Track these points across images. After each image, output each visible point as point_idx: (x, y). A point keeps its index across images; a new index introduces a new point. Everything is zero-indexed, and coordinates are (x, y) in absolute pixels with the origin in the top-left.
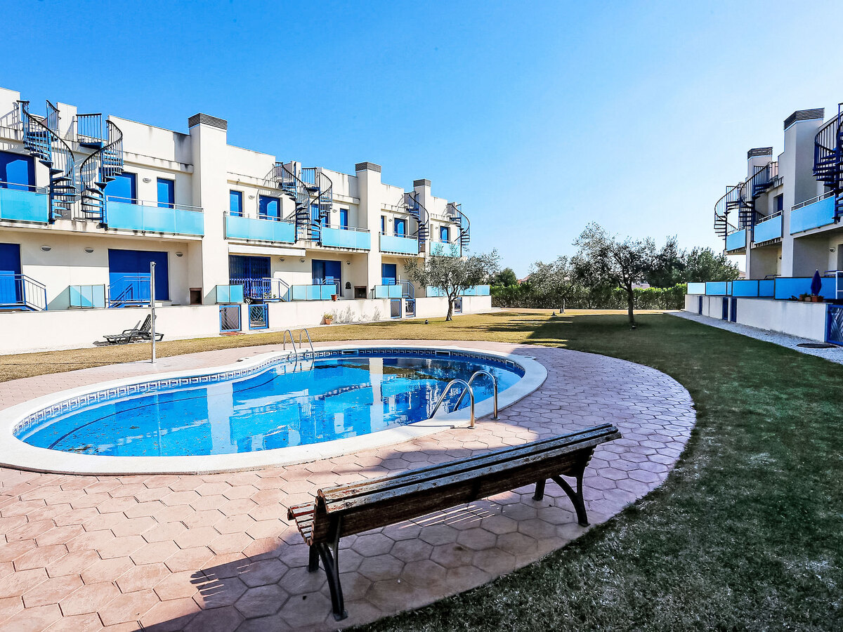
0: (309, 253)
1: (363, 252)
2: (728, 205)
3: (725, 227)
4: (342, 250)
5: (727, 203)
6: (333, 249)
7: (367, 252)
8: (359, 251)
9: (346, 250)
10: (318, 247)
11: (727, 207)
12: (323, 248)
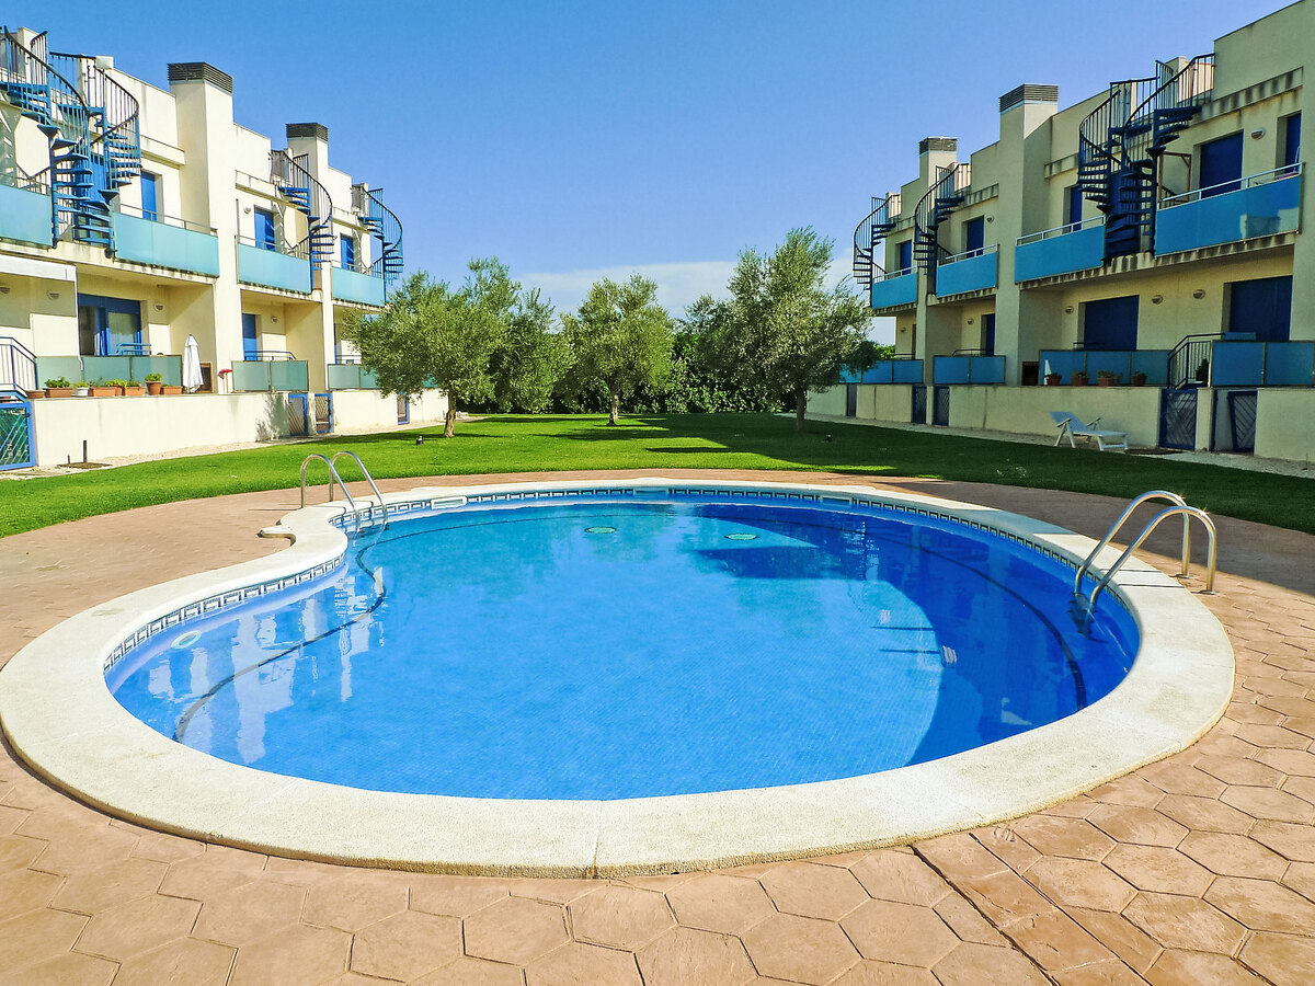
0: (85, 274)
1: (202, 280)
2: (876, 230)
3: (869, 267)
4: (158, 272)
5: (873, 227)
6: (138, 269)
7: (210, 281)
8: (196, 279)
9: (166, 273)
10: (108, 263)
11: (873, 233)
12: (117, 265)
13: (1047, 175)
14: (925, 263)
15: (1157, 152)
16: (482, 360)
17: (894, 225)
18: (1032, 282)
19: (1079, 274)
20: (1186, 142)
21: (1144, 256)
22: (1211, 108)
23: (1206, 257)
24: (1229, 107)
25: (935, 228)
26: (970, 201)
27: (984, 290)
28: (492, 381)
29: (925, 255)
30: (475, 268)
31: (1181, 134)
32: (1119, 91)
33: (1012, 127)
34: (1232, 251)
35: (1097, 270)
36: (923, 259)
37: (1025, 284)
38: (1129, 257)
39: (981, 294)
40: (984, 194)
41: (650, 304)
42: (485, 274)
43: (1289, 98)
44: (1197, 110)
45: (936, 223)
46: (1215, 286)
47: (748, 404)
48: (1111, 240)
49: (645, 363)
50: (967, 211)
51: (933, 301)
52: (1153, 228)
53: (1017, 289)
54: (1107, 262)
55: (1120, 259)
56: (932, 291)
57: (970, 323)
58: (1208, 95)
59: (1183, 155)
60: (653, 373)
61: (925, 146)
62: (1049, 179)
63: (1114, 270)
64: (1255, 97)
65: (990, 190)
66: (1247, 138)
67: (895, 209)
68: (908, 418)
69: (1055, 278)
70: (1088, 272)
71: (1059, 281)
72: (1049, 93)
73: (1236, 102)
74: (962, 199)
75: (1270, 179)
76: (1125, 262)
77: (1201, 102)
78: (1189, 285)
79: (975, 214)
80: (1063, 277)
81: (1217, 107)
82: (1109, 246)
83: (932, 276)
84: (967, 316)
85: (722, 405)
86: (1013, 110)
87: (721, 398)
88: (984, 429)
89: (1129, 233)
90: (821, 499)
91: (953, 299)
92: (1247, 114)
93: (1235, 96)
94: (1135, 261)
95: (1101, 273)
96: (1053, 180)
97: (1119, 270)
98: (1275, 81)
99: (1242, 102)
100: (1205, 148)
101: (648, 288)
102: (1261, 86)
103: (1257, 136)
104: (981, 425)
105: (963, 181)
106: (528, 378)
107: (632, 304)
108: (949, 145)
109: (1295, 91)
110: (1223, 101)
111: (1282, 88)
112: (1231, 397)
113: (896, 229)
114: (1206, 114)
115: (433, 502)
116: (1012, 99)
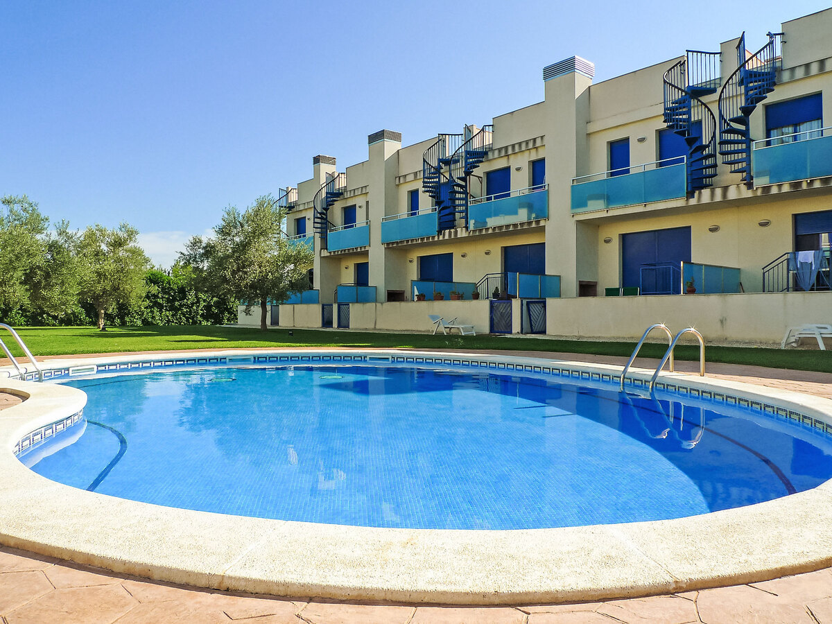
13: (397, 183)
14: (319, 230)
15: (468, 173)
16: (19, 274)
17: (294, 207)
18: (393, 243)
19: (422, 239)
20: (480, 171)
21: (462, 230)
22: (493, 154)
23: (497, 231)
24: (503, 153)
25: (326, 209)
26: (347, 195)
27: (361, 248)
28: (27, 290)
29: (319, 225)
30: (7, 202)
31: (480, 164)
32: (441, 139)
33: (377, 154)
34: (511, 228)
35: (433, 237)
36: (318, 228)
37: (388, 244)
38: (452, 230)
39: (359, 250)
40: (356, 191)
41: (131, 245)
42: (17, 207)
43: (533, 152)
44: (486, 153)
45: (327, 206)
46: (496, 248)
47: (188, 321)
48: (441, 221)
49: (128, 286)
50: (344, 201)
51: (325, 253)
52: (467, 214)
53: (383, 247)
54: (439, 232)
55: (447, 231)
56: (324, 246)
57: (346, 268)
58: (491, 146)
59: (479, 177)
60: (133, 294)
61: (317, 160)
62: (398, 185)
63: (444, 237)
64: (517, 149)
65: (360, 189)
66: (513, 171)
67: (293, 197)
68: (320, 324)
69: (408, 241)
70: (428, 238)
71: (410, 243)
72: (396, 137)
73: (506, 151)
74: (342, 194)
75: (527, 192)
76: (450, 233)
77: (487, 150)
78: (481, 248)
79: (350, 203)
80: (412, 240)
81: (496, 153)
82: (440, 224)
83: (324, 238)
84: (344, 264)
85: (169, 321)
86: (377, 144)
87: (168, 316)
88: (375, 329)
89: (450, 217)
90: (368, 359)
91: (339, 253)
92: (512, 157)
93: (506, 148)
94: (456, 233)
95: (436, 239)
96: (400, 187)
97: (447, 237)
98: (527, 142)
99: (510, 151)
100: (488, 174)
101: (131, 234)
102: (520, 144)
103: (518, 169)
104: (373, 327)
105: (342, 183)
106: (57, 289)
107: (118, 243)
108: (331, 161)
109: (537, 148)
110: (500, 150)
111: (531, 145)
112: (528, 304)
113: (295, 210)
114: (490, 156)
115: (71, 369)
116: (376, 137)
